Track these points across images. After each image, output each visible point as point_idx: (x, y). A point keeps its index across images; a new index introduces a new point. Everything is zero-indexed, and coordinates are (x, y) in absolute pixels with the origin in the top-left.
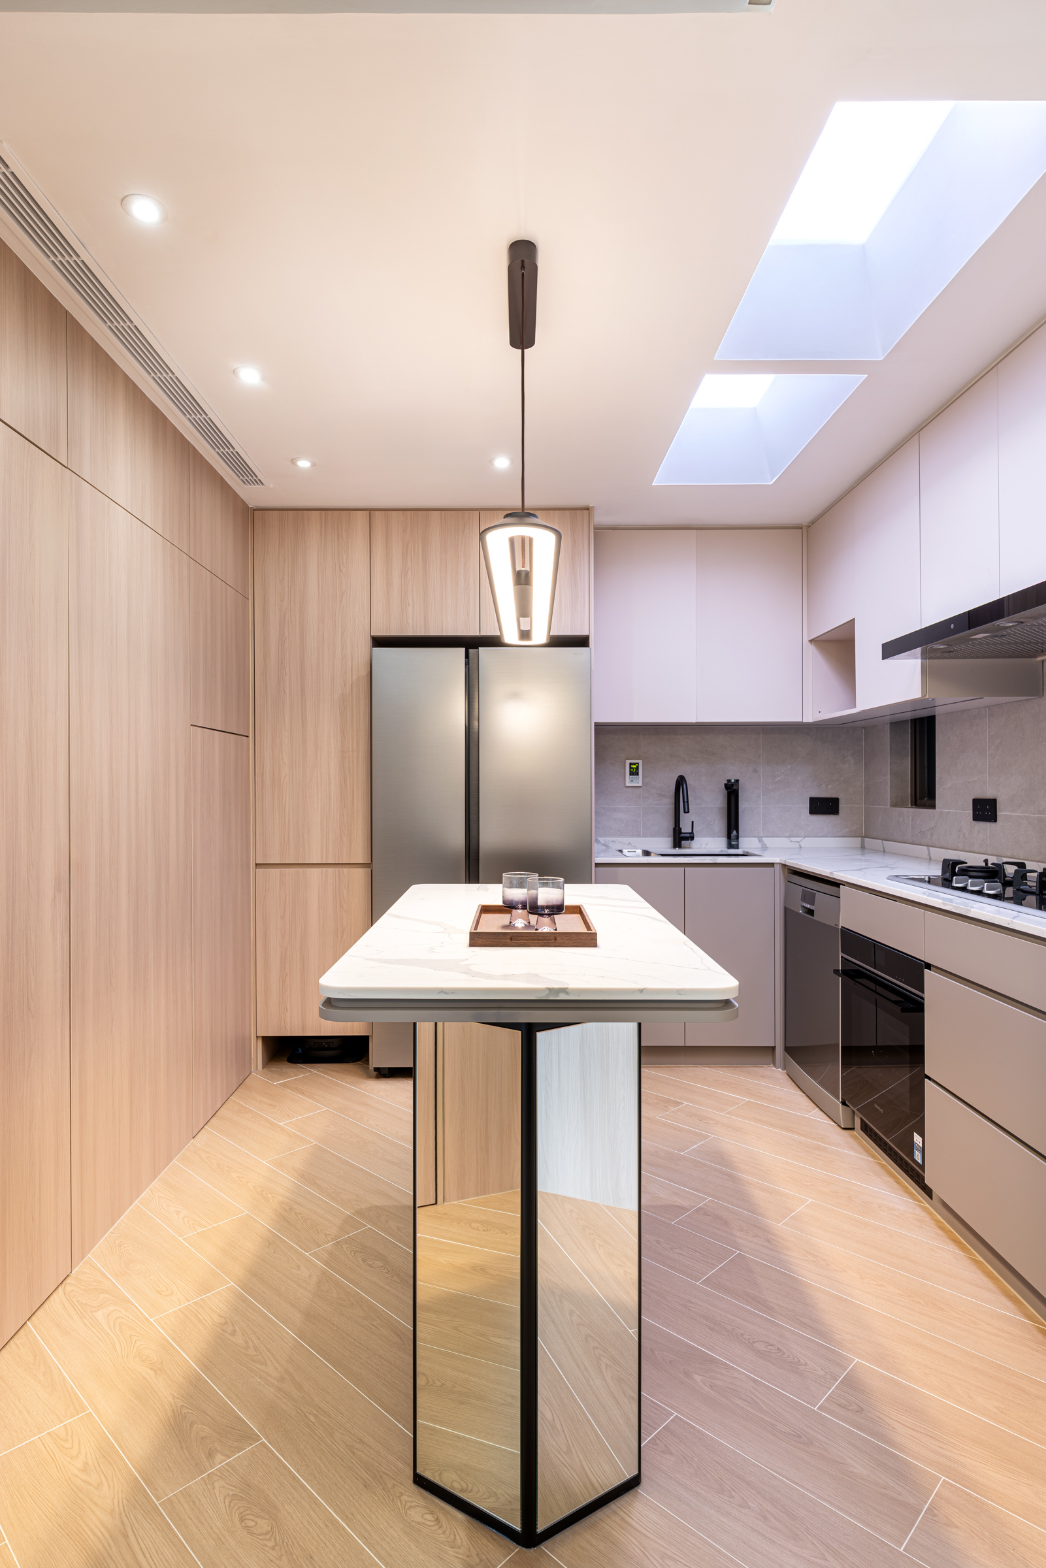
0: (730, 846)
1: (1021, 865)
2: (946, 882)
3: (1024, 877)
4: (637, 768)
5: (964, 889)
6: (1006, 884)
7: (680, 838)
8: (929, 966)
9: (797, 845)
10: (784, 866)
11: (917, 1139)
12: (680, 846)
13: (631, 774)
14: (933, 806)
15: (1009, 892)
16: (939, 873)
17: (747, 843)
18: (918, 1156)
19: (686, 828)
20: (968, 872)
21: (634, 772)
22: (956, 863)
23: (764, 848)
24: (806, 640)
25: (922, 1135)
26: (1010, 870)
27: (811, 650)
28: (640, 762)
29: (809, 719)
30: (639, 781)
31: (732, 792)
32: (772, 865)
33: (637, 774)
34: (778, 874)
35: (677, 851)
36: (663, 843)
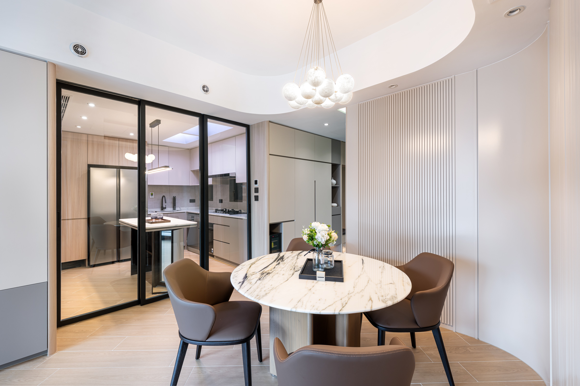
0: (174, 209)
1: (226, 209)
2: (216, 212)
3: (226, 211)
4: (153, 194)
5: (219, 213)
6: (224, 212)
7: (163, 208)
8: (214, 224)
9: (187, 209)
10: (187, 212)
11: (212, 249)
12: (163, 210)
13: (151, 195)
14: (213, 201)
15: (224, 213)
16: (215, 211)
17: (177, 209)
18: (212, 252)
19: (164, 206)
20: (219, 210)
21: (152, 195)
22: (217, 209)
23: (181, 209)
24: (190, 170)
25: (213, 248)
26: (224, 210)
27: (191, 172)
28: (153, 193)
29: (191, 185)
30: (153, 197)
31: (174, 199)
32: (185, 212)
33: (153, 195)
34: (186, 214)
35: (162, 211)
36: (159, 210)
